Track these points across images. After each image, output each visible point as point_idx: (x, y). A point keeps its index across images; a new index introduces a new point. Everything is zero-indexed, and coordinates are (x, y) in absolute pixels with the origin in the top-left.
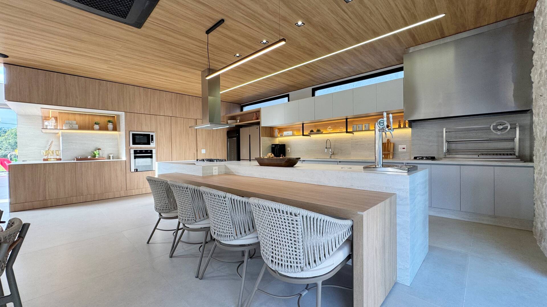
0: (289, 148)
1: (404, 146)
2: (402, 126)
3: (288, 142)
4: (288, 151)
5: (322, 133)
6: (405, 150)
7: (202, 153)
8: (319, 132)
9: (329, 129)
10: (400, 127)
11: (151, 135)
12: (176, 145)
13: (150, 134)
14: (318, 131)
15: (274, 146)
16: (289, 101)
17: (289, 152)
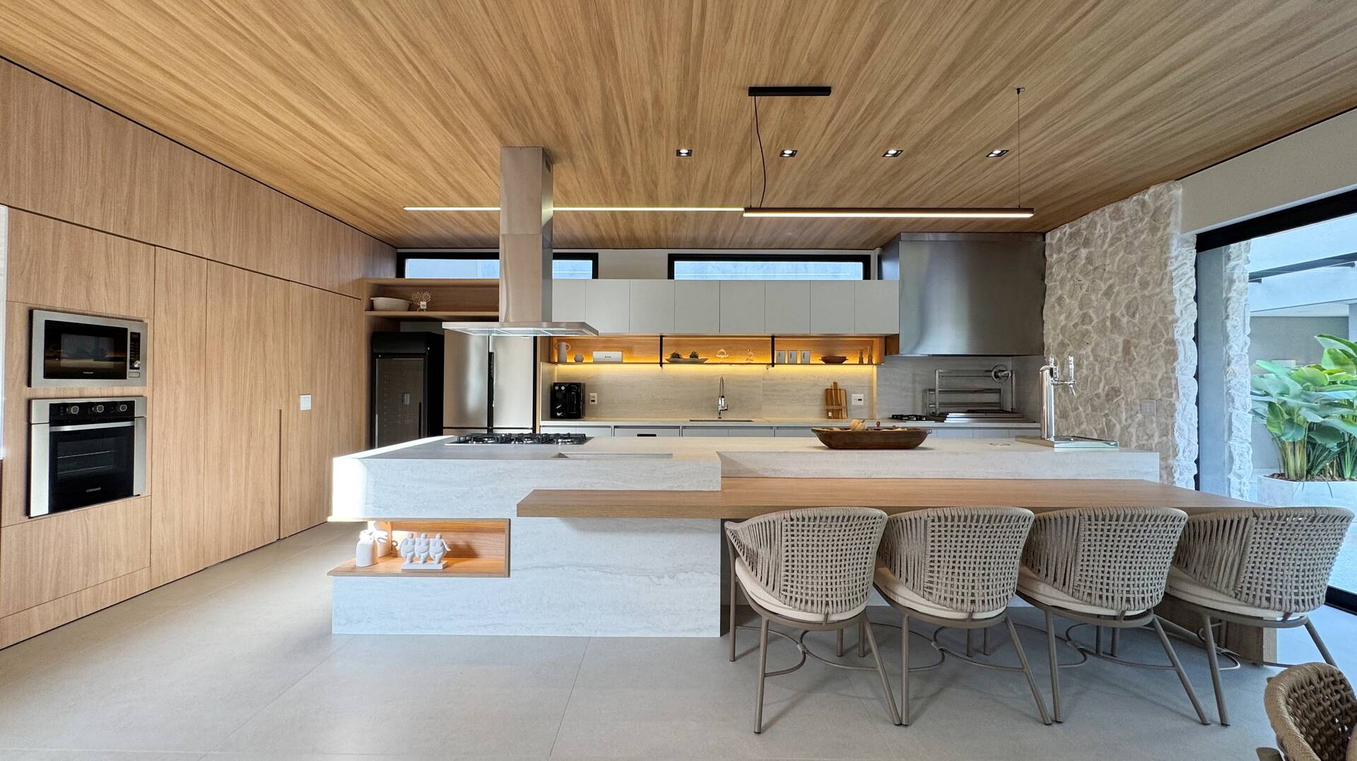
0: (595, 394)
1: (861, 396)
2: (866, 361)
3: (592, 377)
4: (594, 401)
5: (701, 362)
6: (861, 403)
7: (302, 409)
8: (694, 359)
9: (723, 353)
10: (861, 363)
11: (132, 333)
12: (221, 379)
13: (126, 329)
14: (694, 356)
15: (563, 388)
16: (595, 275)
17: (596, 402)
